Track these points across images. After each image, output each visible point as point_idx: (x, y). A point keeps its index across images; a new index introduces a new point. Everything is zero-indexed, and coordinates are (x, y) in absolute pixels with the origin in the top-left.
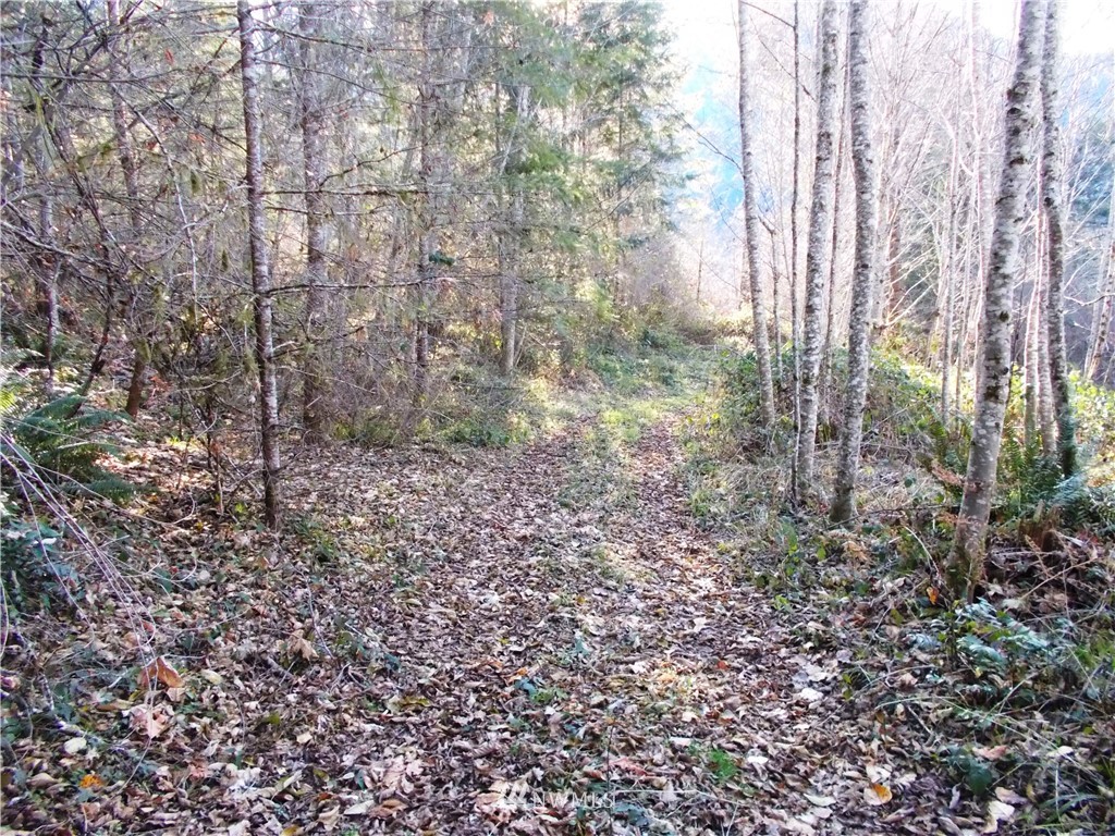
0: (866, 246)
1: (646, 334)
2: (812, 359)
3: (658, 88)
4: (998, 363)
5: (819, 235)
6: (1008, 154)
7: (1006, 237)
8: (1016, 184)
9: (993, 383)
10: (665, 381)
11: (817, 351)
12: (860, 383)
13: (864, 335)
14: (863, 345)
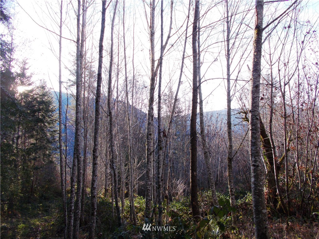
0: (80, 177)
1: (43, 195)
2: (72, 205)
3: (49, 124)
4: (93, 207)
5: (74, 172)
6: (93, 163)
7: (94, 179)
8: (95, 169)
9: (93, 212)
10: (46, 211)
11: (73, 203)
12: (78, 211)
13: (80, 199)
14: (79, 202)
